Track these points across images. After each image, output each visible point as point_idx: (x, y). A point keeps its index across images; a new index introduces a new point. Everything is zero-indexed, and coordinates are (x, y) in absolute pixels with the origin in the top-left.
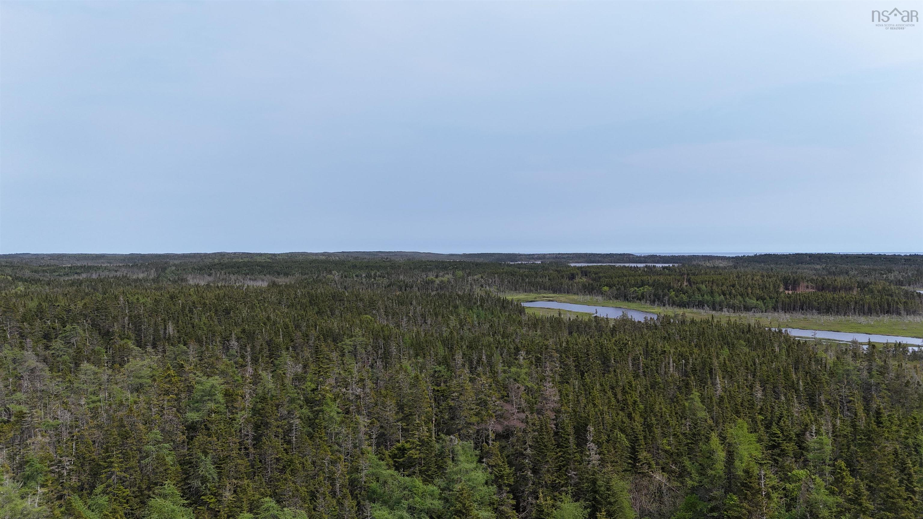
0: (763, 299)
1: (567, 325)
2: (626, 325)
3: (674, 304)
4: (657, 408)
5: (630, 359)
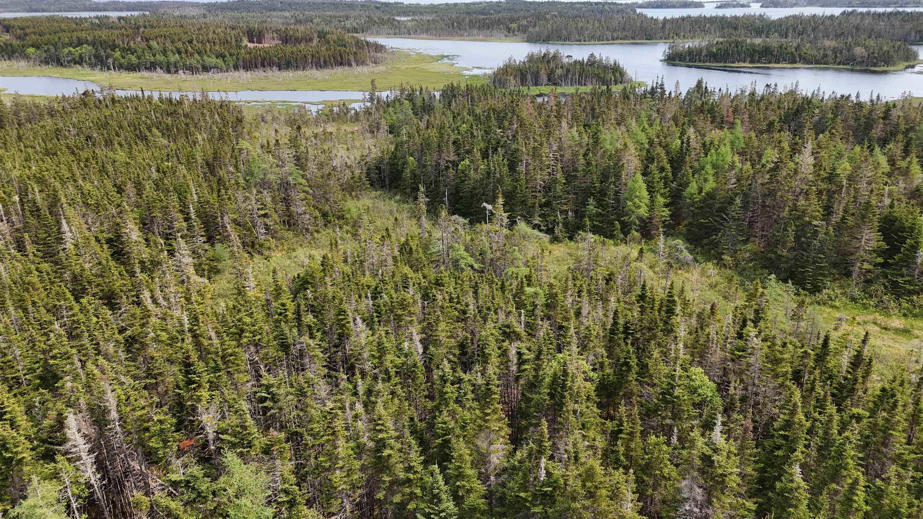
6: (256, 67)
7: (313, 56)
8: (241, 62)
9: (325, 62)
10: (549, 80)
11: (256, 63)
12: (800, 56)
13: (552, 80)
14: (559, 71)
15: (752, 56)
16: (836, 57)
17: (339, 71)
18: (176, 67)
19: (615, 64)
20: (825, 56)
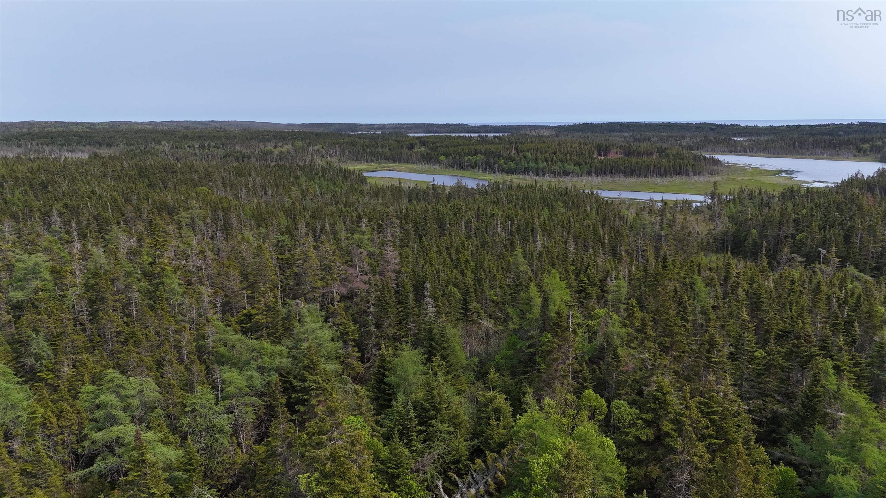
0: (579, 165)
1: (407, 193)
2: (460, 191)
3: (502, 171)
4: (486, 265)
5: (463, 222)
6: (605, 173)
7: (655, 166)
8: (593, 170)
9: (665, 171)
11: (605, 170)
17: (677, 179)
18: (543, 171)
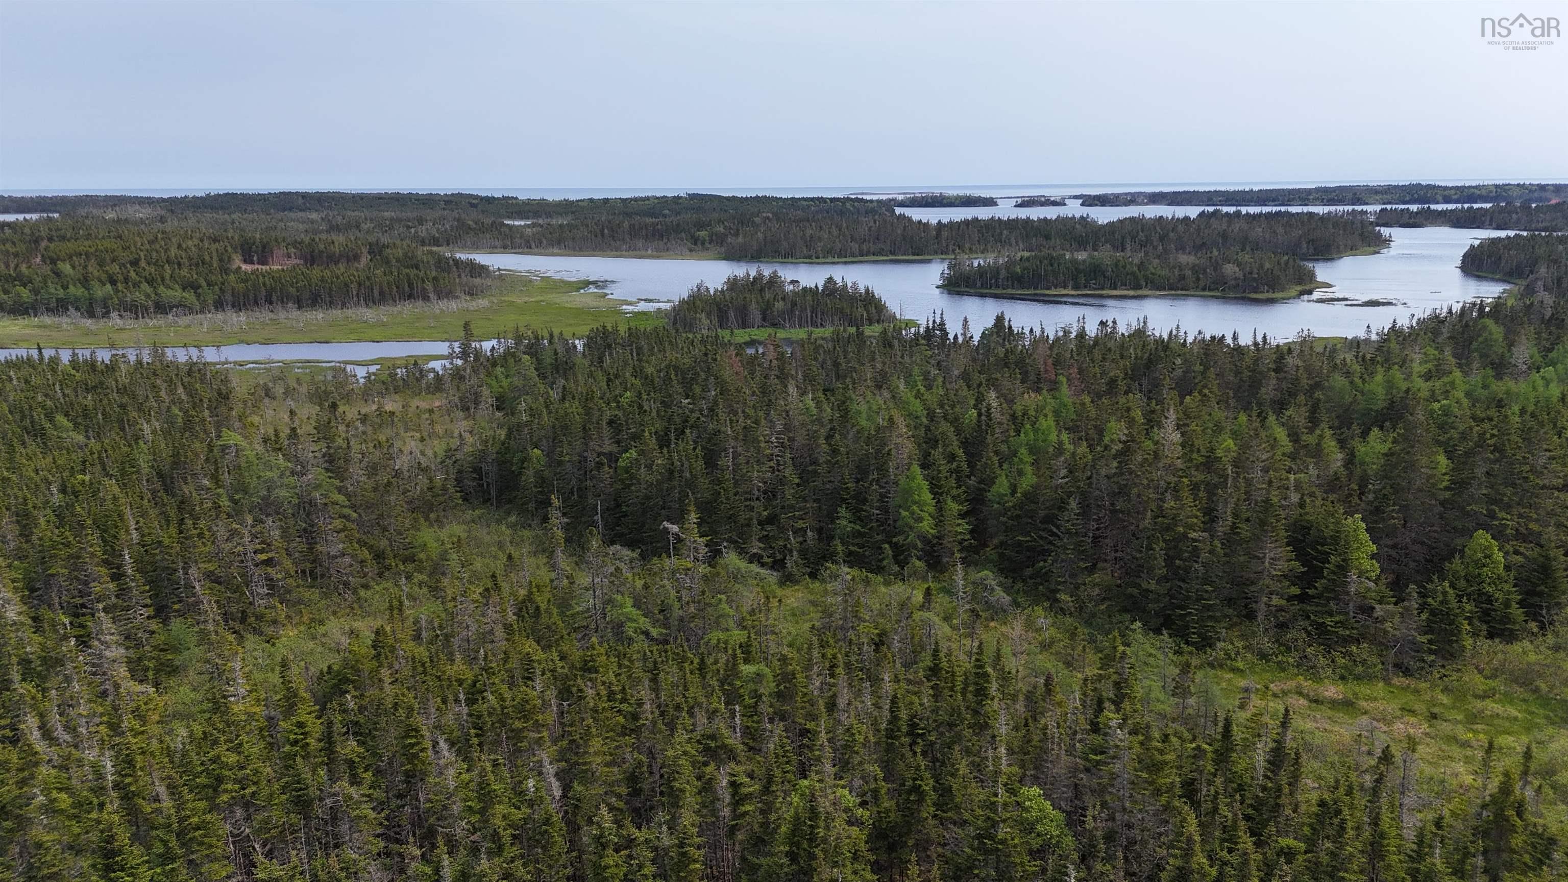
0: (195, 287)
6: (256, 303)
7: (360, 284)
8: (228, 297)
9: (382, 293)
10: (764, 319)
11: (256, 296)
12: (1146, 279)
13: (769, 319)
14: (779, 305)
15: (1075, 278)
16: (1198, 279)
17: (407, 309)
18: (105, 306)
19: (867, 290)
20: (1182, 278)
